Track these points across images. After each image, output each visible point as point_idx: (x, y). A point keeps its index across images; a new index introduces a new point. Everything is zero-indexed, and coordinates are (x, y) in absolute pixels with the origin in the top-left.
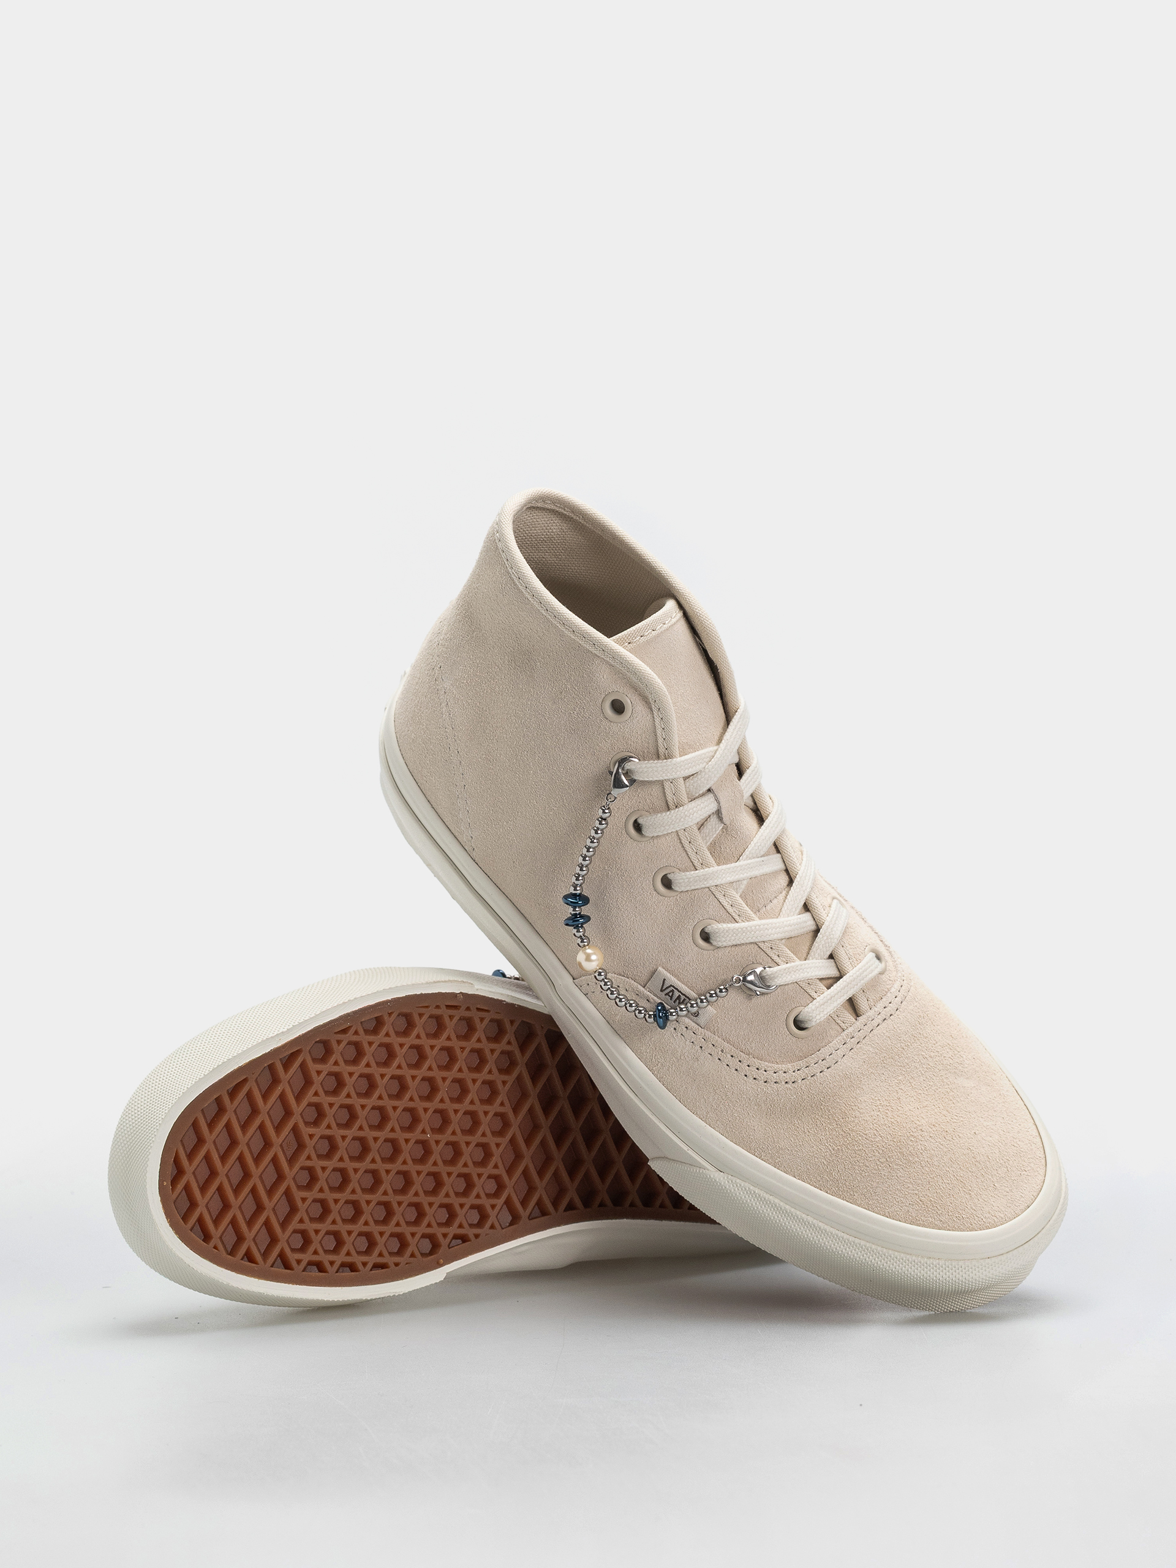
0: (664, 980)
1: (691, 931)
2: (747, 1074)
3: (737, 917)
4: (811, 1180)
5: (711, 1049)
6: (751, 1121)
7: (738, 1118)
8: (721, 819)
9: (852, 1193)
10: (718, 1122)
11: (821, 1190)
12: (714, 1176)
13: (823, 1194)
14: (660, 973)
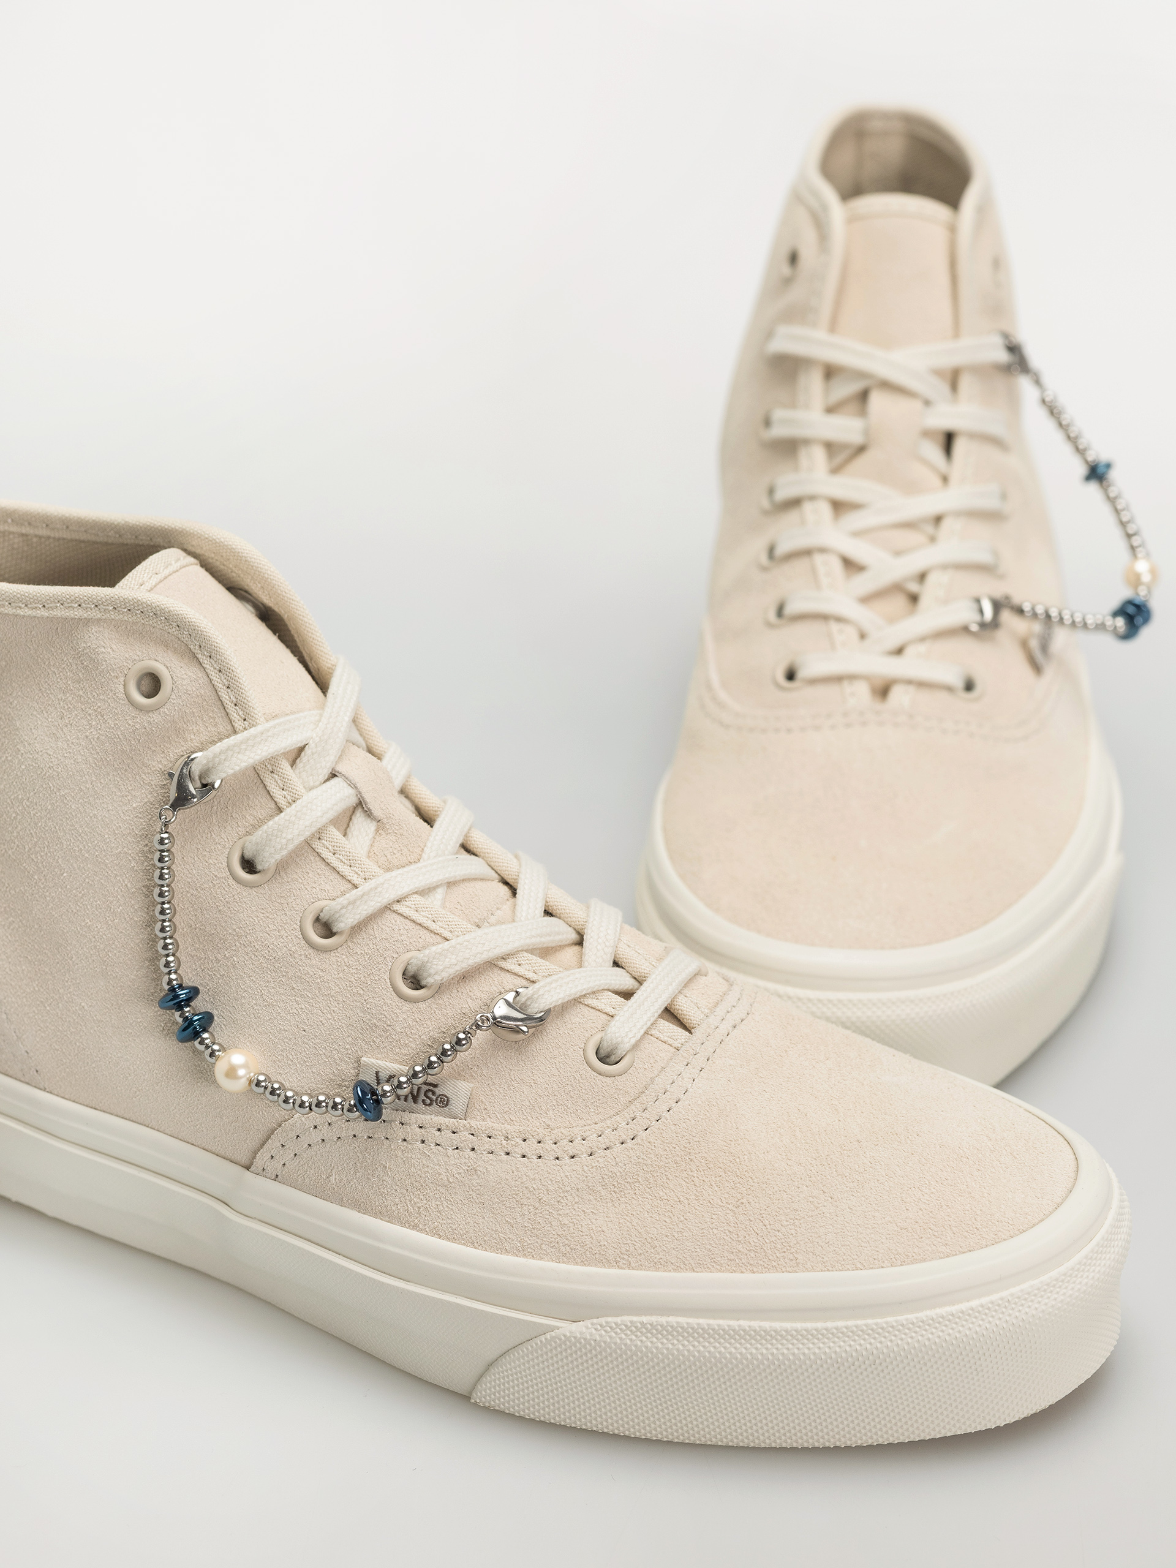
0: (377, 1073)
1: (388, 981)
2: (559, 1154)
3: (446, 934)
4: (721, 1265)
5: (488, 1144)
6: (593, 1221)
7: (571, 1225)
8: (368, 814)
9: (791, 1257)
10: (543, 1246)
11: (742, 1272)
12: (570, 1332)
13: (748, 1277)
14: (367, 1065)
